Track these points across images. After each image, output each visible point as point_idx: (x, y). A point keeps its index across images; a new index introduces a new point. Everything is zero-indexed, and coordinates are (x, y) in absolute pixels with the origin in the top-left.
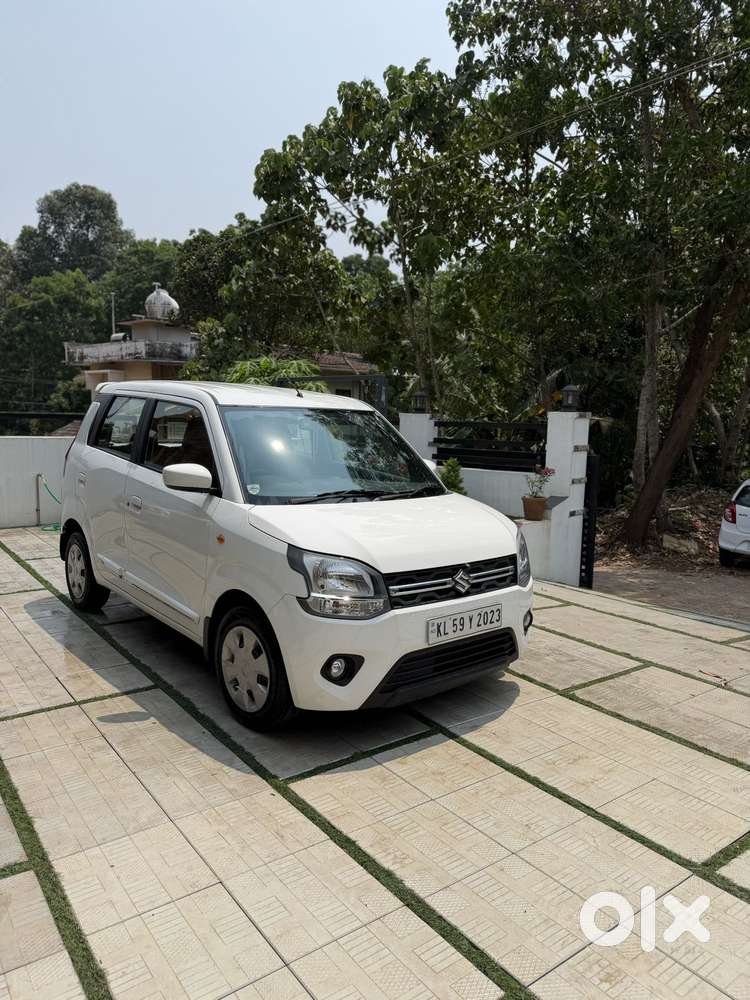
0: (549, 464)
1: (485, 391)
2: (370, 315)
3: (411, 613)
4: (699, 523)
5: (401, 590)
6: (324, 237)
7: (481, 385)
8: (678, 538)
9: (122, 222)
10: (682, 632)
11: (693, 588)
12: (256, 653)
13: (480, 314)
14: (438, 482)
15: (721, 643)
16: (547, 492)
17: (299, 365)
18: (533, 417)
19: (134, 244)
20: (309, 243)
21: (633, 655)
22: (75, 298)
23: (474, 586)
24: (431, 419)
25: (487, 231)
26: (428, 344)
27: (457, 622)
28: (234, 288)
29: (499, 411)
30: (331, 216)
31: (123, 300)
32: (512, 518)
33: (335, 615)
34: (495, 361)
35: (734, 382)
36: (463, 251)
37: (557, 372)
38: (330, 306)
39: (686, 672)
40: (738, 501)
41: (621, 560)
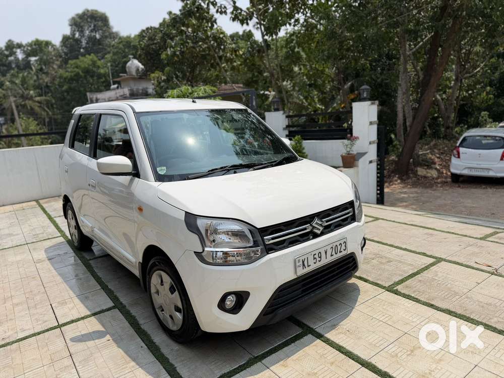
0: (355, 134)
1: (311, 97)
2: (245, 60)
3: (283, 255)
4: (436, 160)
5: (273, 239)
6: (216, 20)
7: (309, 95)
8: (426, 169)
9: (112, 27)
10: (453, 233)
11: (440, 197)
12: (172, 290)
13: (306, 54)
14: (292, 152)
15: (481, 239)
16: (355, 150)
17: (205, 89)
18: (338, 109)
19: (120, 38)
20: (208, 24)
21: (428, 253)
22: (92, 70)
23: (326, 227)
24: (283, 114)
25: (305, 9)
26: (278, 73)
27: (316, 256)
28: (169, 53)
29: (319, 108)
30: (218, 7)
31: (117, 68)
32: (336, 167)
33: (226, 263)
34: (315, 81)
35: (446, 81)
36: (293, 21)
37: (349, 83)
38: (223, 58)
39: (467, 264)
40: (461, 145)
41: (395, 184)
